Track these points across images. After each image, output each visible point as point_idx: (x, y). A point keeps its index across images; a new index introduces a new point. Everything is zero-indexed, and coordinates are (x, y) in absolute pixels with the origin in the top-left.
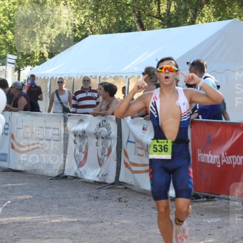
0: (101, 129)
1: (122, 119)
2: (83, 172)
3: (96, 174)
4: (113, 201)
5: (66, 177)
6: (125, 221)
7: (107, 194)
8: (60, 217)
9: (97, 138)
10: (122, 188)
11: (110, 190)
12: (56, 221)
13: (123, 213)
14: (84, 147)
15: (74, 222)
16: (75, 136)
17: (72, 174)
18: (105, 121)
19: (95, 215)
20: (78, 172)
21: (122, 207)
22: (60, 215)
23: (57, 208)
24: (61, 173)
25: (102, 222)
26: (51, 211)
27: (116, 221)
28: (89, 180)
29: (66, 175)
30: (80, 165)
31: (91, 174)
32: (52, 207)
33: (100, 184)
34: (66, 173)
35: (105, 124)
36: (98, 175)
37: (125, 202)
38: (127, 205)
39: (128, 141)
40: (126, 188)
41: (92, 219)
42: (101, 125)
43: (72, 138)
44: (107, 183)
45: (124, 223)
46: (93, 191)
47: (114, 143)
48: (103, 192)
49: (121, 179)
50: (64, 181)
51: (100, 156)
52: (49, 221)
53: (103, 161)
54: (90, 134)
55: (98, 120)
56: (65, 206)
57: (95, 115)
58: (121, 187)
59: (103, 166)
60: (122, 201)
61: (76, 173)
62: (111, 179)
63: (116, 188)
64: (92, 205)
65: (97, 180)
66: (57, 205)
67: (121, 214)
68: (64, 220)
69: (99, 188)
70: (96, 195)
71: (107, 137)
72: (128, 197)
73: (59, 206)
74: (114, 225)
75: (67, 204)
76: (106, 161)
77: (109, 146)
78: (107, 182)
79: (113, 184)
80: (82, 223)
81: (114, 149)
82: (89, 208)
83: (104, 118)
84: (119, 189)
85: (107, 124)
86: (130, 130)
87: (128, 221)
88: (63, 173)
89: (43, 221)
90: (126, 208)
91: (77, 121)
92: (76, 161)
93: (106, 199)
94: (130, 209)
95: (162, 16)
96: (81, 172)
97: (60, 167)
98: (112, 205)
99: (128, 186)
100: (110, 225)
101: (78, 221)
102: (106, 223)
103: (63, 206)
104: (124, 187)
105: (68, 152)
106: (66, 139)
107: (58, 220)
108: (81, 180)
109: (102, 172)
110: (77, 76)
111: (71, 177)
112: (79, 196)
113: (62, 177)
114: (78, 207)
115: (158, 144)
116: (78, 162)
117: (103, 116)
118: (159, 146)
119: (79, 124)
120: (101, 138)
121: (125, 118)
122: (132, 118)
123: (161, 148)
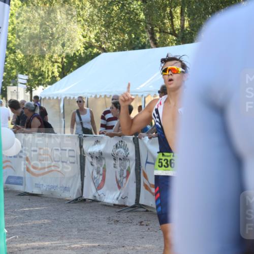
0: (118, 150)
1: (139, 140)
2: (102, 195)
3: (116, 197)
4: (134, 225)
5: (85, 200)
6: (147, 246)
7: (127, 217)
8: (80, 242)
9: (115, 159)
10: (142, 211)
11: (130, 213)
12: (76, 245)
13: (145, 237)
14: (101, 169)
15: (94, 247)
16: (92, 157)
17: (91, 197)
18: (122, 141)
19: (116, 239)
20: (97, 195)
21: (144, 231)
22: (80, 240)
23: (76, 233)
24: (79, 196)
25: (123, 247)
26: (70, 235)
27: (139, 245)
28: (108, 203)
29: (85, 198)
30: (99, 188)
31: (111, 197)
32: (71, 231)
33: (120, 207)
34: (85, 196)
35: (123, 145)
36: (117, 198)
37: (147, 225)
38: (149, 229)
39: (147, 162)
40: (147, 211)
41: (111, 244)
42: (118, 146)
43: (88, 159)
44: (127, 206)
45: (147, 248)
46: (113, 215)
47: (132, 165)
48: (124, 216)
49: (142, 202)
50: (83, 205)
51: (119, 178)
52: (68, 247)
53: (122, 183)
54: (108, 155)
55: (114, 141)
56: (85, 230)
57: (111, 135)
58: (142, 209)
59: (122, 188)
60: (143, 225)
61: (95, 197)
62: (131, 202)
63: (136, 211)
64: (112, 229)
65: (117, 203)
66: (76, 229)
67: (143, 238)
68: (83, 245)
69: (119, 212)
70: (116, 219)
71: (125, 159)
72: (150, 221)
73: (79, 230)
74: (136, 249)
75: (87, 229)
76: (125, 184)
77: (127, 168)
78: (127, 204)
79: (133, 207)
80: (103, 247)
81: (133, 171)
82: (109, 232)
83: (120, 139)
84: (140, 212)
85: (124, 145)
86: (148, 151)
87: (151, 245)
88: (82, 196)
89: (63, 246)
90: (147, 231)
91: (93, 142)
92: (94, 183)
93: (126, 223)
94: (152, 232)
95: (177, 32)
96: (99, 195)
97: (78, 190)
98: (133, 228)
99: (149, 209)
100: (132, 249)
101: (99, 245)
102: (128, 248)
103: (82, 230)
104: (145, 210)
105: (85, 175)
106: (82, 161)
107: (78, 246)
108: (100, 203)
109: (121, 195)
110: (91, 96)
111: (90, 201)
112: (99, 220)
113: (80, 200)
114: (98, 231)
115: (164, 158)
116: (96, 185)
117: (120, 136)
118: (164, 160)
119: (95, 145)
120: (118, 159)
121: (142, 138)
122: (150, 138)
123: (167, 163)
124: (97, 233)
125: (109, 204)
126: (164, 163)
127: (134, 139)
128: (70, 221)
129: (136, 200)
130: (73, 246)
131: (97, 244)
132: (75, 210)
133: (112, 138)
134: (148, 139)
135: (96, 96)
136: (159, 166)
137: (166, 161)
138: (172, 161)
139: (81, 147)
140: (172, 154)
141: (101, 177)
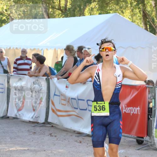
0: (35, 86)
1: (50, 80)
2: (21, 115)
3: (31, 117)
4: (46, 136)
6: (60, 151)
7: (41, 130)
8: (14, 146)
9: (32, 92)
10: (50, 127)
11: (42, 128)
12: (13, 149)
13: (56, 144)
14: (22, 98)
15: (25, 150)
16: (16, 89)
17: (13, 116)
18: (38, 80)
19: (37, 145)
20: (18, 115)
21: (54, 140)
22: (13, 145)
23: (9, 140)
24: (5, 114)
25: (45, 151)
26: (6, 141)
27: (55, 150)
29: (9, 116)
30: (19, 110)
31: (27, 116)
32: (6, 139)
33: (34, 123)
34: (9, 115)
35: (38, 82)
36: (32, 117)
37: (55, 136)
38: (57, 139)
39: (55, 95)
40: (52, 126)
41: (36, 148)
42: (35, 83)
43: (13, 92)
45: (60, 152)
46: (30, 128)
47: (44, 96)
48: (38, 129)
49: (49, 120)
50: (8, 120)
51: (34, 105)
52: (8, 149)
53: (36, 107)
55: (33, 79)
56: (15, 138)
58: (49, 125)
59: (36, 111)
60: (53, 136)
61: (16, 115)
62: (42, 120)
63: (45, 126)
64: (33, 138)
65: (32, 120)
66: (9, 137)
67: (55, 145)
68: (17, 148)
69: (34, 126)
70: (33, 131)
71: (39, 91)
72: (56, 133)
73: (11, 138)
74: (54, 153)
75: (16, 137)
76: (38, 108)
77: (40, 98)
78: (39, 122)
79: (44, 123)
80: (31, 151)
81: (44, 100)
82: (32, 140)
83: (37, 78)
84: (48, 127)
85: (39, 83)
86: (56, 88)
87: (62, 150)
88: (7, 115)
89: (4, 149)
90: (57, 140)
91: (17, 80)
92: (16, 107)
93: (41, 134)
94: (60, 141)
95: (62, 8)
96: (19, 115)
97: (5, 111)
98: (47, 138)
99: (54, 126)
100: (51, 153)
101: (28, 149)
102: (48, 152)
103: (13, 138)
104: (51, 126)
105: (10, 100)
106: (8, 92)
107: (14, 149)
108: (19, 120)
109: (35, 115)
110: (7, 48)
111: (12, 118)
112: (22, 132)
113: (6, 117)
114: (24, 139)
115: (98, 105)
116: (17, 107)
117: (37, 77)
118: (98, 106)
119: (18, 81)
120: (34, 92)
121: (53, 79)
122: (58, 79)
123: (100, 108)
124: (23, 140)
125: (26, 121)
126: (98, 108)
127: (46, 79)
128: (3, 132)
129: (45, 119)
130: (11, 149)
131: (26, 149)
132: (4, 124)
133: (31, 78)
134: (57, 80)
135: (10, 48)
136: (95, 110)
137: (99, 107)
138: (103, 107)
139: (8, 82)
140: (103, 102)
141: (22, 103)
